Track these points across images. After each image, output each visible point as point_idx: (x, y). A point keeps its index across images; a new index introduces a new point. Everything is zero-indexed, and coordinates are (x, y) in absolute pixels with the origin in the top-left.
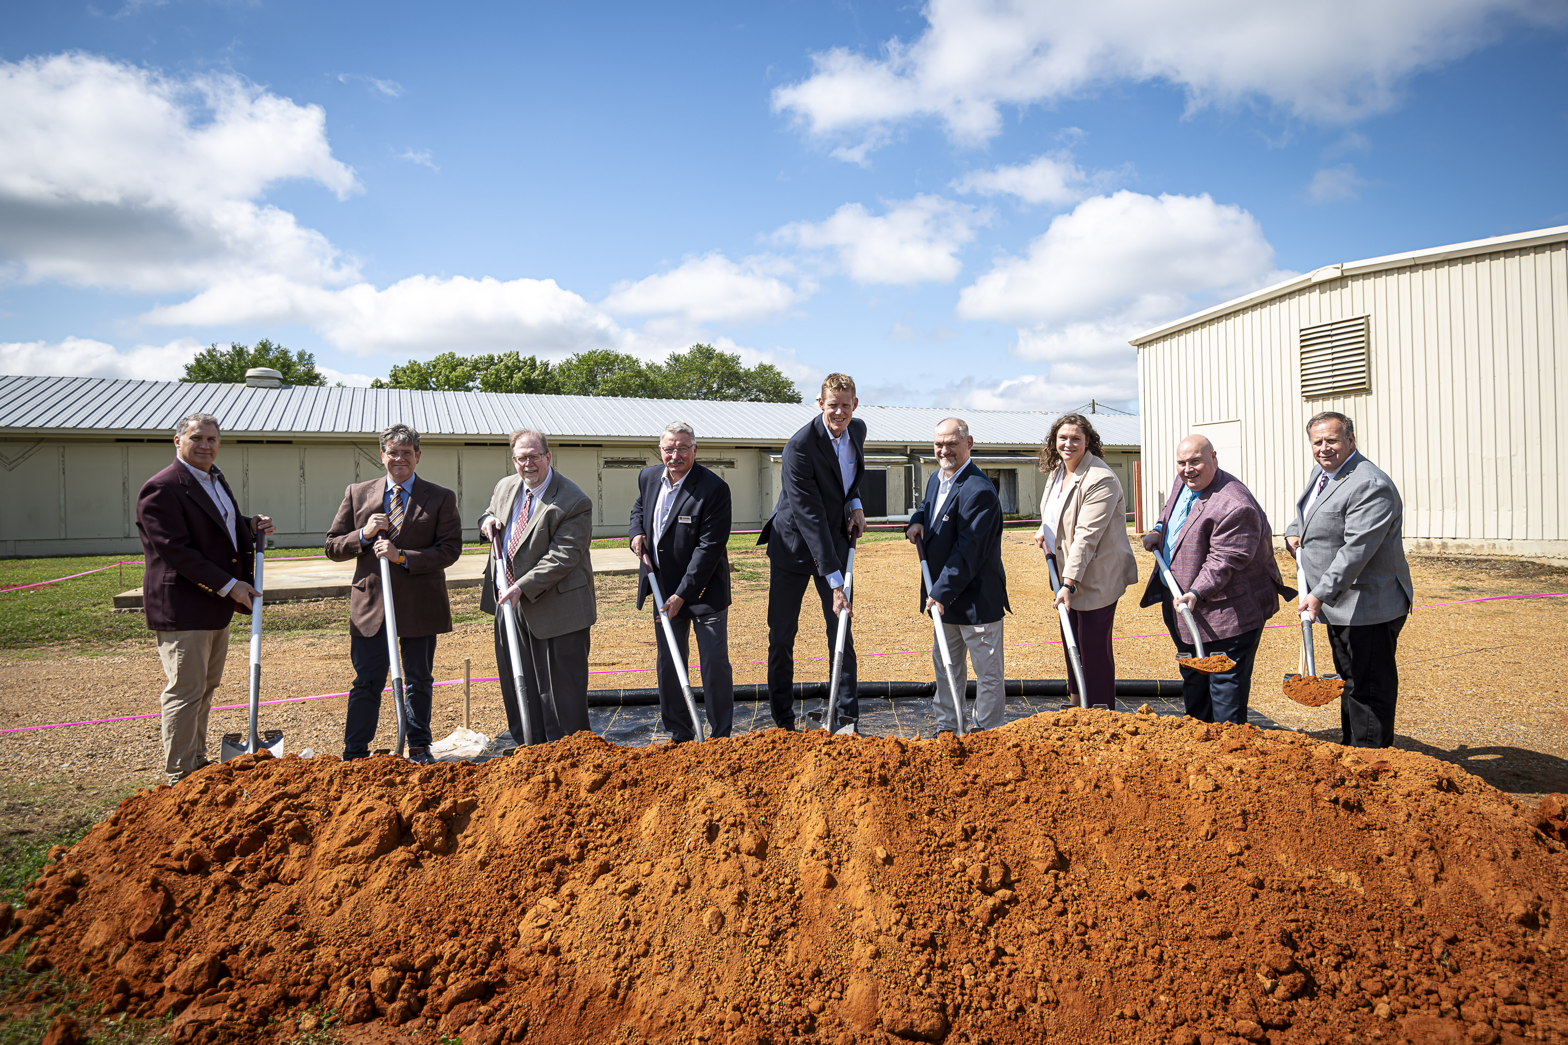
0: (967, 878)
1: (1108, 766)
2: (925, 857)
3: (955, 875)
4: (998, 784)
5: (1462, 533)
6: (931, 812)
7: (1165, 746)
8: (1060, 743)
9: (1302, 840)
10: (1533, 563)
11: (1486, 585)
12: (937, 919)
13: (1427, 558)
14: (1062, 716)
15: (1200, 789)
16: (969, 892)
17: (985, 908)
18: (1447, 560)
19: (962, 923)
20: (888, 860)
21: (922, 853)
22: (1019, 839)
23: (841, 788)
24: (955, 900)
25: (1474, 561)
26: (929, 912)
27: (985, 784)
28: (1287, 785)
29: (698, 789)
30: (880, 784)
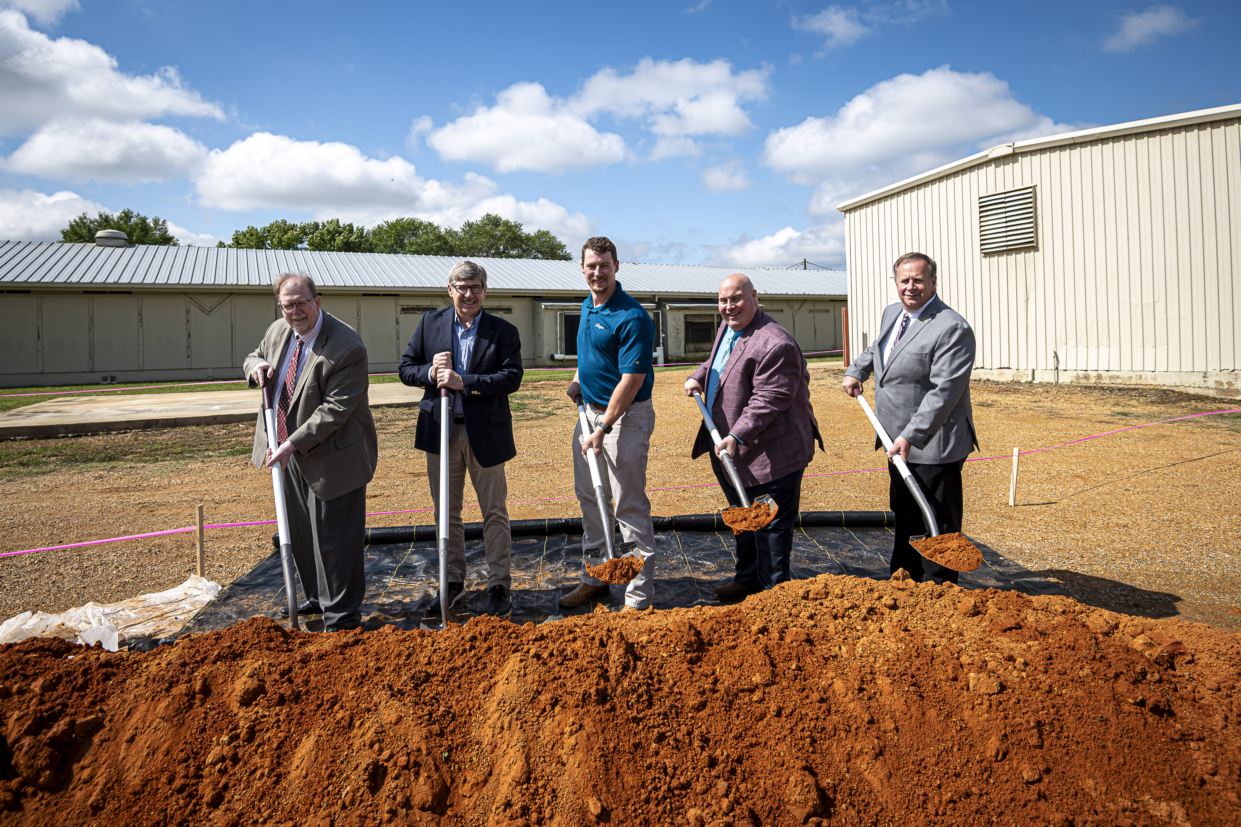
1: (871, 659)
2: (652, 805)
4: (743, 691)
5: (1114, 366)
6: (661, 738)
7: (930, 623)
8: (812, 623)
9: (1110, 759)
10: (1173, 391)
11: (1139, 410)
13: (1086, 387)
14: (812, 587)
15: (983, 691)
18: (1102, 388)
20: (604, 816)
21: (647, 801)
22: (771, 772)
23: (548, 708)
25: (1125, 389)
27: (727, 691)
28: (1083, 683)
29: (368, 710)
30: (598, 703)
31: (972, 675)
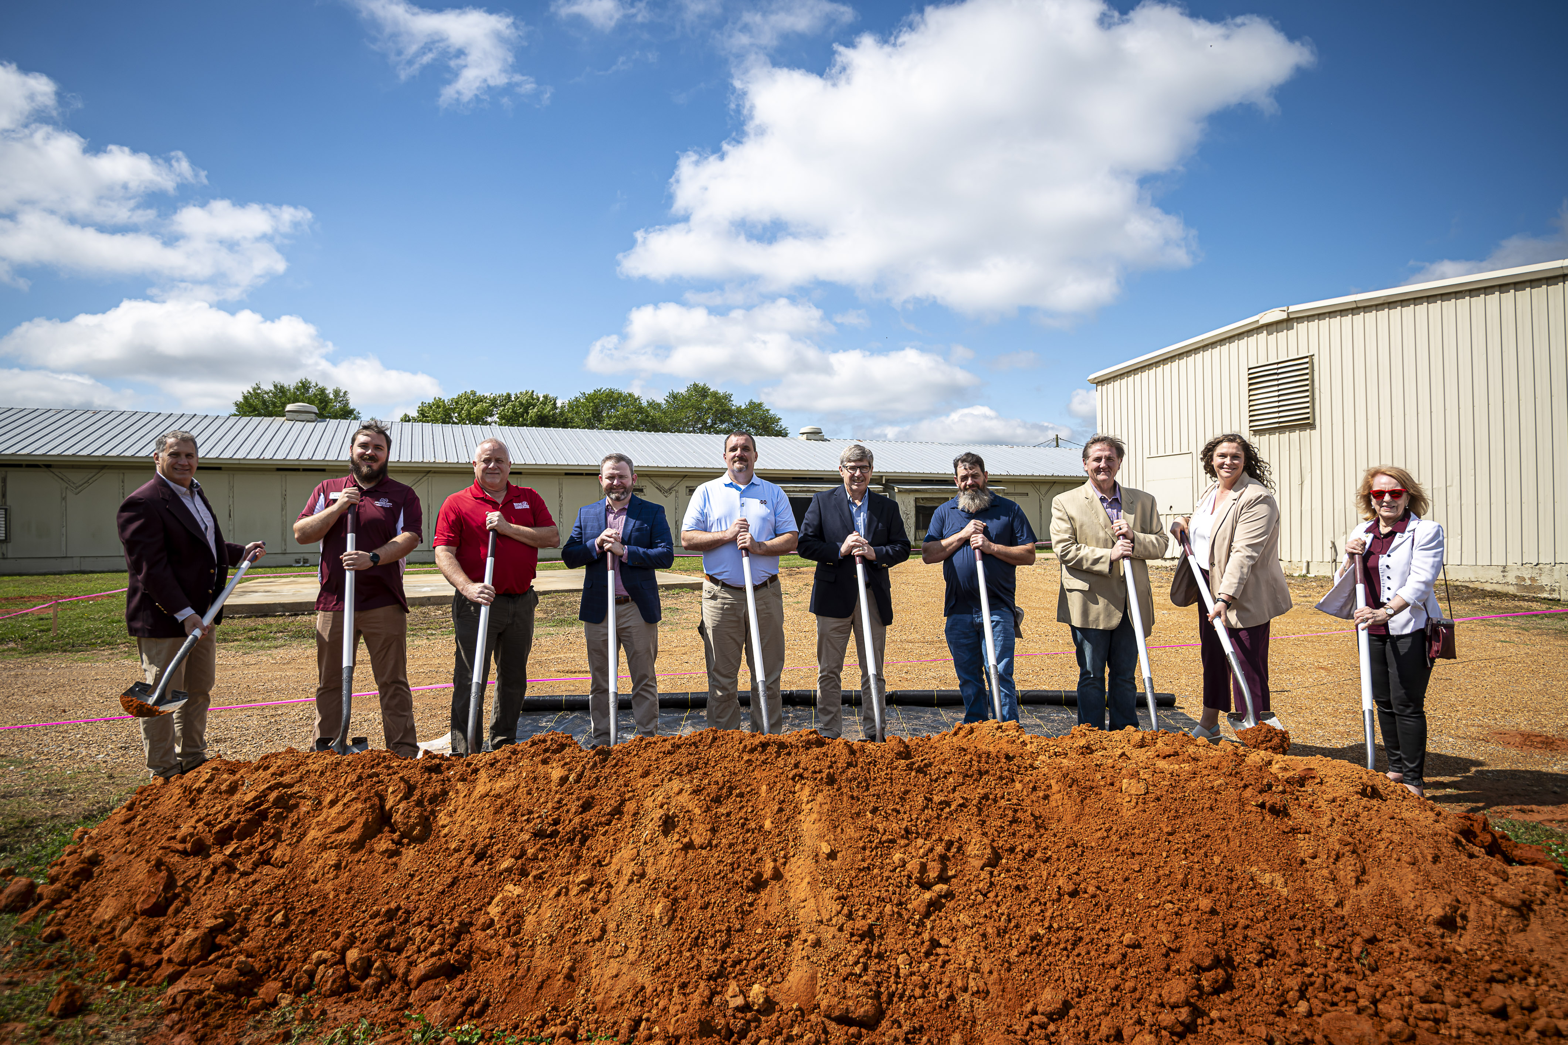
0: (906, 873)
2: (867, 852)
3: (894, 870)
6: (874, 811)
9: (1229, 842)
12: (876, 910)
15: (1133, 792)
16: (908, 887)
17: (922, 902)
19: (900, 915)
20: (832, 855)
21: (864, 848)
24: (894, 893)
26: (869, 904)
29: (657, 786)
30: (828, 784)
31: (1125, 781)
